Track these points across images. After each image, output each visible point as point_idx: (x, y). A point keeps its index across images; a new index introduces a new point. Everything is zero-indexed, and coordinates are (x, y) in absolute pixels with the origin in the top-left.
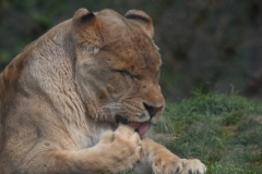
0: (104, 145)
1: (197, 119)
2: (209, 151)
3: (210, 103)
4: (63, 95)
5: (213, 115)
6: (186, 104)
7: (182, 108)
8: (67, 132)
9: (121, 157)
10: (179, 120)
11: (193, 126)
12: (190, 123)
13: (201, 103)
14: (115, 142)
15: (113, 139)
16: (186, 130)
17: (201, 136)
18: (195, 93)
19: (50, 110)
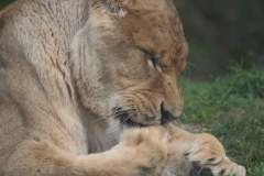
0: (128, 149)
1: (236, 105)
2: (253, 148)
3: (253, 83)
4: (54, 71)
5: (258, 99)
6: (220, 84)
7: (215, 89)
8: (59, 119)
9: (149, 165)
10: (211, 105)
11: (230, 113)
12: (226, 109)
13: (241, 82)
14: (142, 145)
15: (140, 140)
16: (220, 118)
17: (241, 127)
18: (233, 68)
19: (35, 89)
